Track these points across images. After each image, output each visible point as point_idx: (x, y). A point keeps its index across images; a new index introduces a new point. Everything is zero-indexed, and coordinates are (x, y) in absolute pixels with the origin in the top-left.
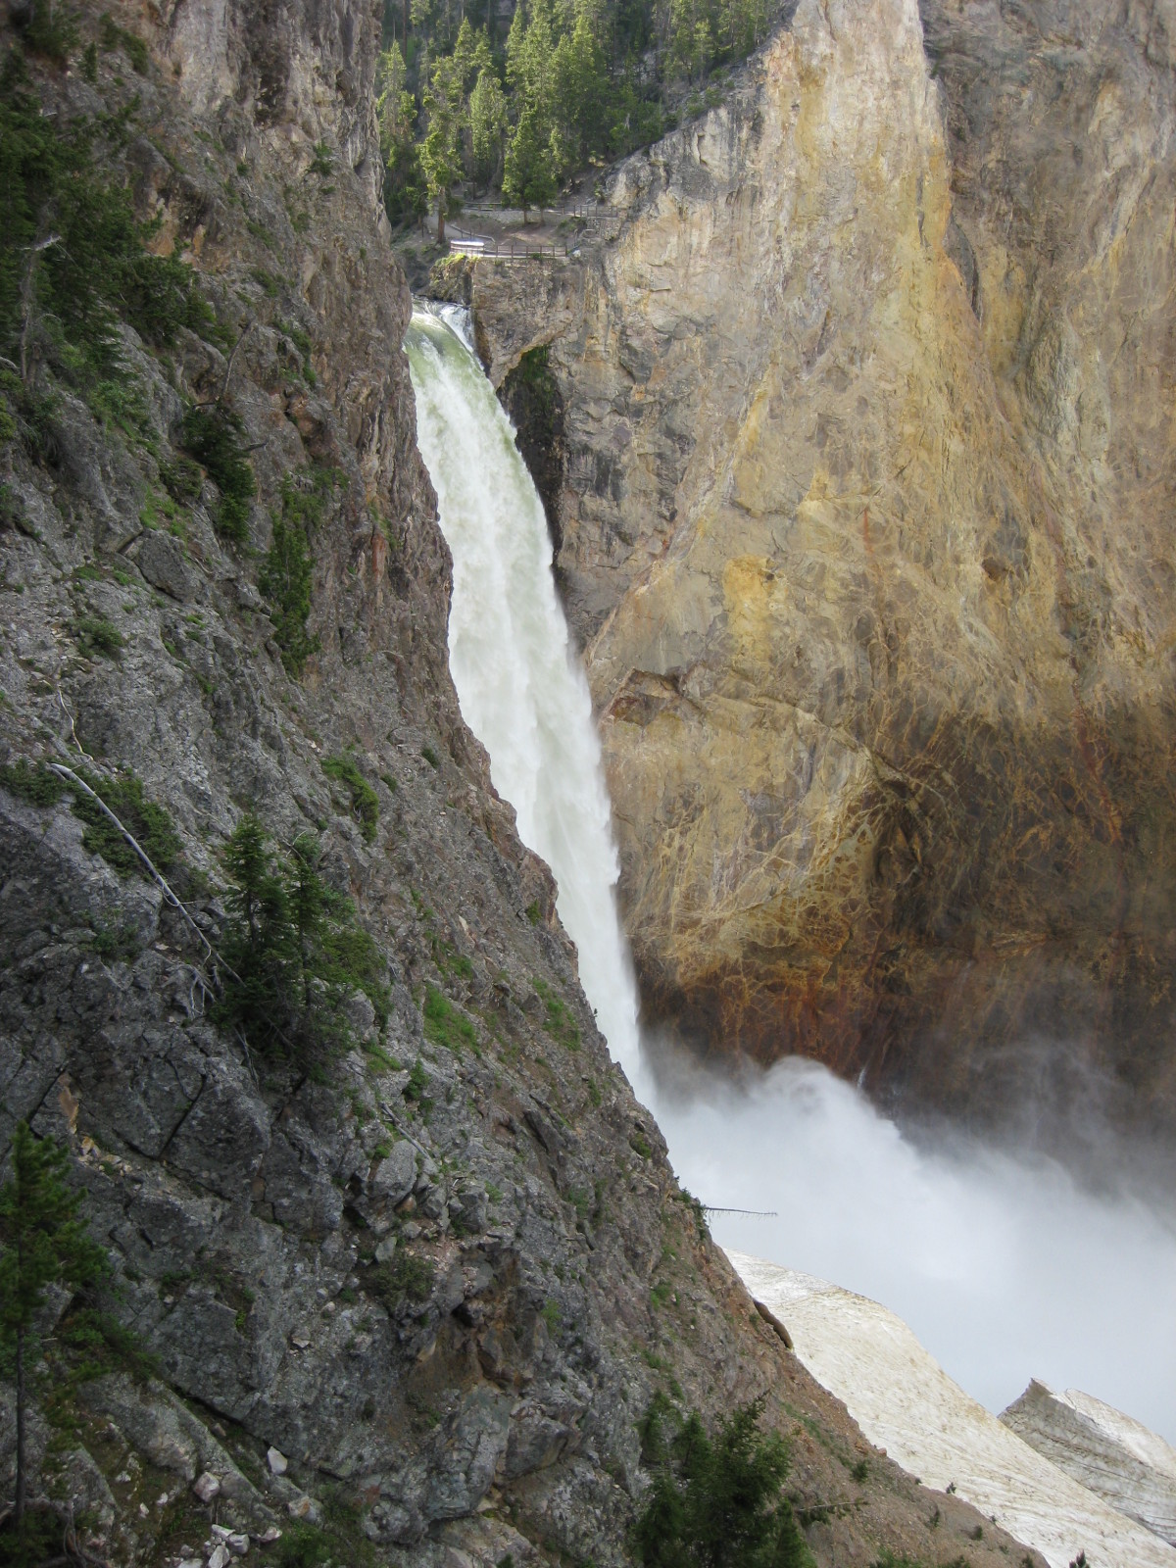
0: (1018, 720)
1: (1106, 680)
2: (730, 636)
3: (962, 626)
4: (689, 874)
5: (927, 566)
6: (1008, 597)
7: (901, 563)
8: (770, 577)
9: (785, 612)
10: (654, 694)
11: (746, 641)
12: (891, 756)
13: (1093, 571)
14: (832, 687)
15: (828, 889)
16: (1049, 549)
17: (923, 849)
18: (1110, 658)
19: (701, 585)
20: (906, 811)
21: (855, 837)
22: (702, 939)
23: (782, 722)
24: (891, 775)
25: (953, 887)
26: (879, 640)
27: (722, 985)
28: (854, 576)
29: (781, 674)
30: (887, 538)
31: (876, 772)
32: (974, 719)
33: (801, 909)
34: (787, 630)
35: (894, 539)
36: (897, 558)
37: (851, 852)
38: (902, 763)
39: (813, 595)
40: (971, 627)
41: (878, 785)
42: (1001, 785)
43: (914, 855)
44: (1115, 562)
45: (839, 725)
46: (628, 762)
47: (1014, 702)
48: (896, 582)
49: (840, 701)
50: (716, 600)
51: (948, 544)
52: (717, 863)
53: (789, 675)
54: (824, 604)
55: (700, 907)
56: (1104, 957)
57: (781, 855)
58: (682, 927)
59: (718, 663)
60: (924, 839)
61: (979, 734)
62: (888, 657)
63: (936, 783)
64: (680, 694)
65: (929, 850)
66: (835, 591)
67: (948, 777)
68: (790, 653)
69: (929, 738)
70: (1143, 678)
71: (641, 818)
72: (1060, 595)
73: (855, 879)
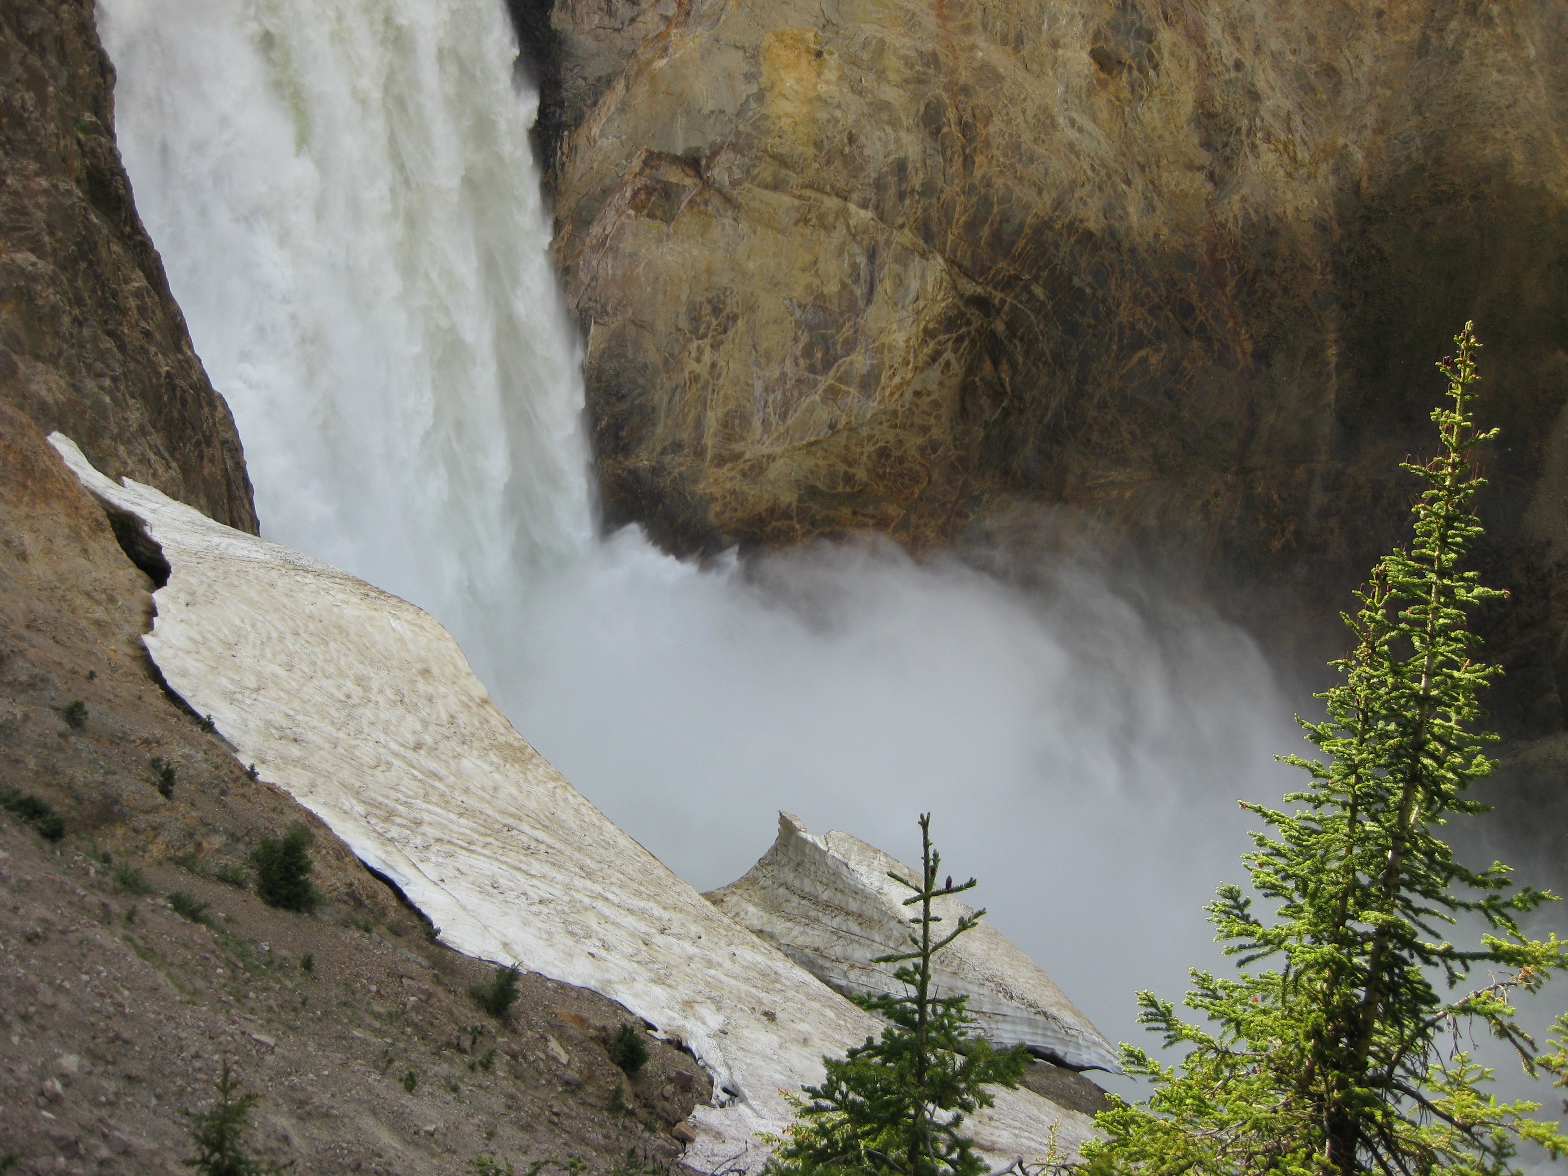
0: (1129, 228)
1: (1245, 190)
2: (766, 117)
3: (1061, 121)
4: (726, 397)
5: (1017, 50)
6: (1126, 94)
7: (983, 44)
8: (819, 54)
9: (837, 94)
10: (673, 179)
11: (785, 122)
12: (967, 263)
13: (1240, 75)
14: (892, 180)
15: (903, 427)
16: (1187, 51)
17: (1012, 378)
18: (1254, 168)
19: (735, 60)
20: (993, 333)
21: (938, 366)
22: (744, 475)
23: (831, 218)
24: (971, 288)
25: (1046, 420)
26: (952, 129)
27: (769, 529)
28: (921, 54)
29: (828, 163)
30: (966, 15)
31: (955, 287)
32: (1071, 224)
33: (869, 448)
34: (838, 114)
35: (976, 18)
36: (979, 39)
37: (933, 387)
38: (982, 274)
39: (872, 77)
40: (1073, 123)
41: (961, 304)
42: (1104, 301)
43: (1002, 385)
44: (1267, 63)
45: (902, 226)
46: (649, 264)
47: (1124, 209)
48: (976, 65)
49: (902, 196)
50: (750, 77)
51: (1045, 27)
52: (759, 386)
53: (838, 163)
54: (885, 87)
55: (743, 438)
56: (1216, 494)
57: (840, 380)
58: (720, 461)
59: (751, 147)
60: (1013, 366)
61: (1078, 242)
62: (963, 148)
63: (1024, 297)
64: (707, 184)
65: (1019, 378)
66: (898, 71)
67: (1038, 291)
68: (840, 139)
69: (1013, 243)
70: (1293, 191)
71: (660, 326)
72: (1200, 103)
73: (938, 418)
